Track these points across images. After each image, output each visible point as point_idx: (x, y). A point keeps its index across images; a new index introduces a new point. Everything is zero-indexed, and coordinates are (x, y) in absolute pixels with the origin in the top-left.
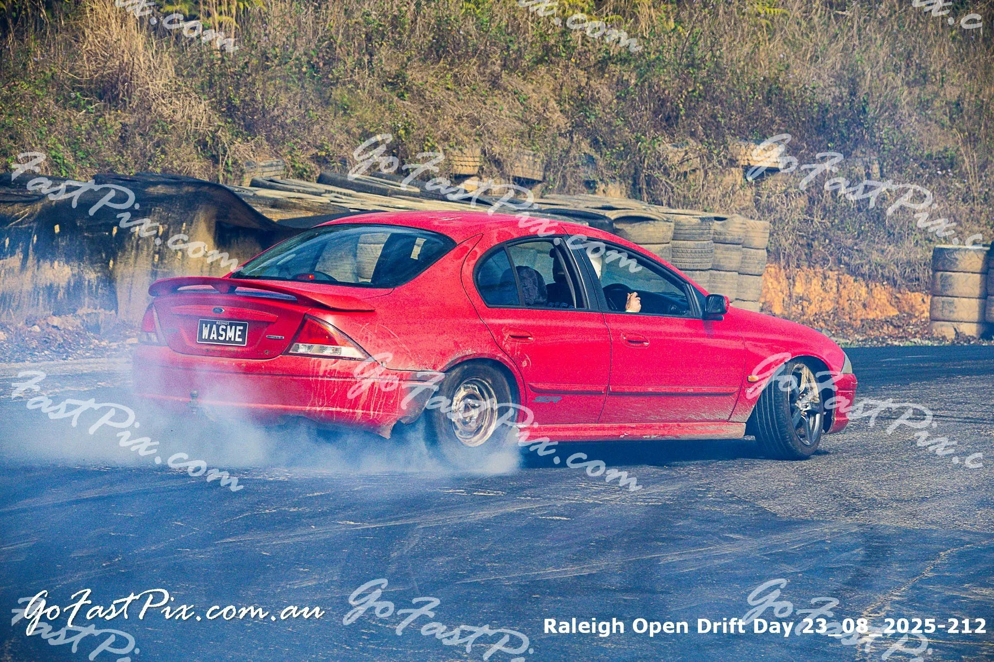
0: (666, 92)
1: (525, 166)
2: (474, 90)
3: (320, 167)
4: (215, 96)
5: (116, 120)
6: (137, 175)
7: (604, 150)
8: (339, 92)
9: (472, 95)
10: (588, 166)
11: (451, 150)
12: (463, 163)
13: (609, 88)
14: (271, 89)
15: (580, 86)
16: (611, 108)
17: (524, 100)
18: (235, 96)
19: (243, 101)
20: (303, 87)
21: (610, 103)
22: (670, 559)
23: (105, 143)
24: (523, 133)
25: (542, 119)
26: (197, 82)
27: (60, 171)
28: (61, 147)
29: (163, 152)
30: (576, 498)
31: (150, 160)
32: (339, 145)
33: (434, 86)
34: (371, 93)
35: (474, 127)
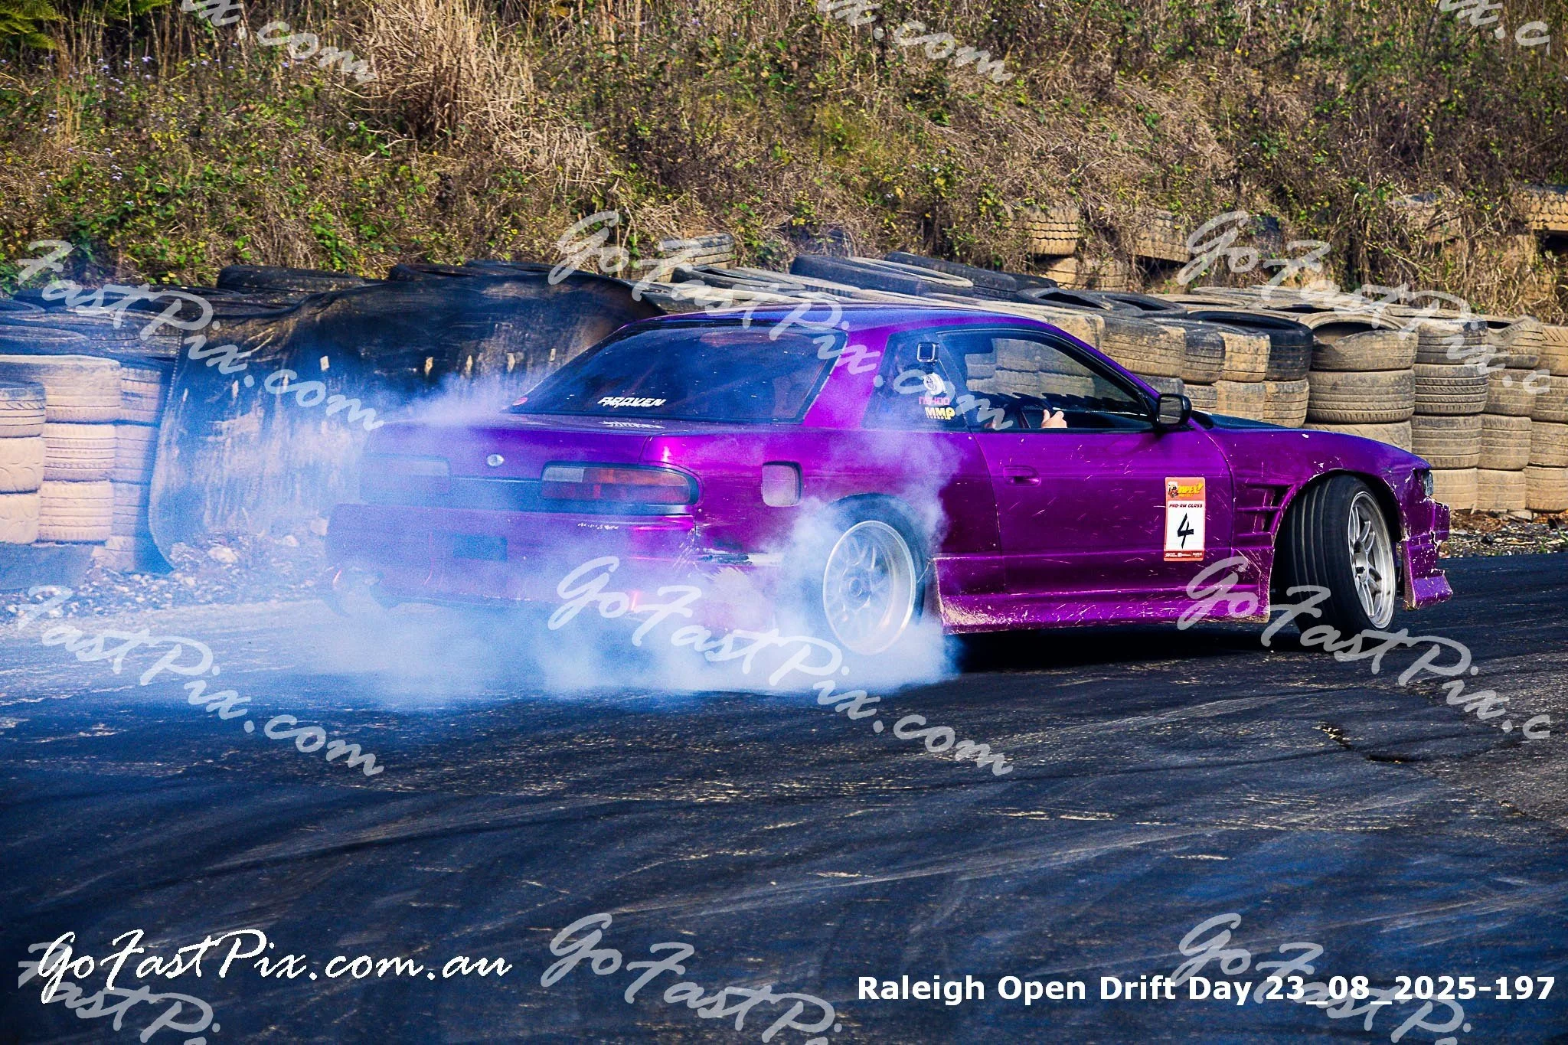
0: (1402, 104)
1: (1157, 237)
2: (1066, 105)
3: (796, 245)
4: (606, 124)
5: (429, 169)
6: (468, 265)
7: (1296, 207)
8: (827, 113)
9: (1063, 115)
10: (1269, 236)
11: (1027, 211)
12: (1050, 235)
13: (1302, 99)
14: (708, 109)
15: (1250, 97)
16: (1305, 135)
17: (1154, 122)
18: (643, 123)
19: (657, 131)
20: (763, 104)
21: (1304, 124)
22: (1400, 924)
23: (411, 209)
24: (1152, 179)
25: (1186, 154)
26: (574, 100)
27: (331, 262)
28: (331, 217)
29: (515, 223)
30: (1237, 823)
31: (492, 238)
32: (828, 207)
33: (995, 98)
34: (883, 113)
35: (1067, 171)
